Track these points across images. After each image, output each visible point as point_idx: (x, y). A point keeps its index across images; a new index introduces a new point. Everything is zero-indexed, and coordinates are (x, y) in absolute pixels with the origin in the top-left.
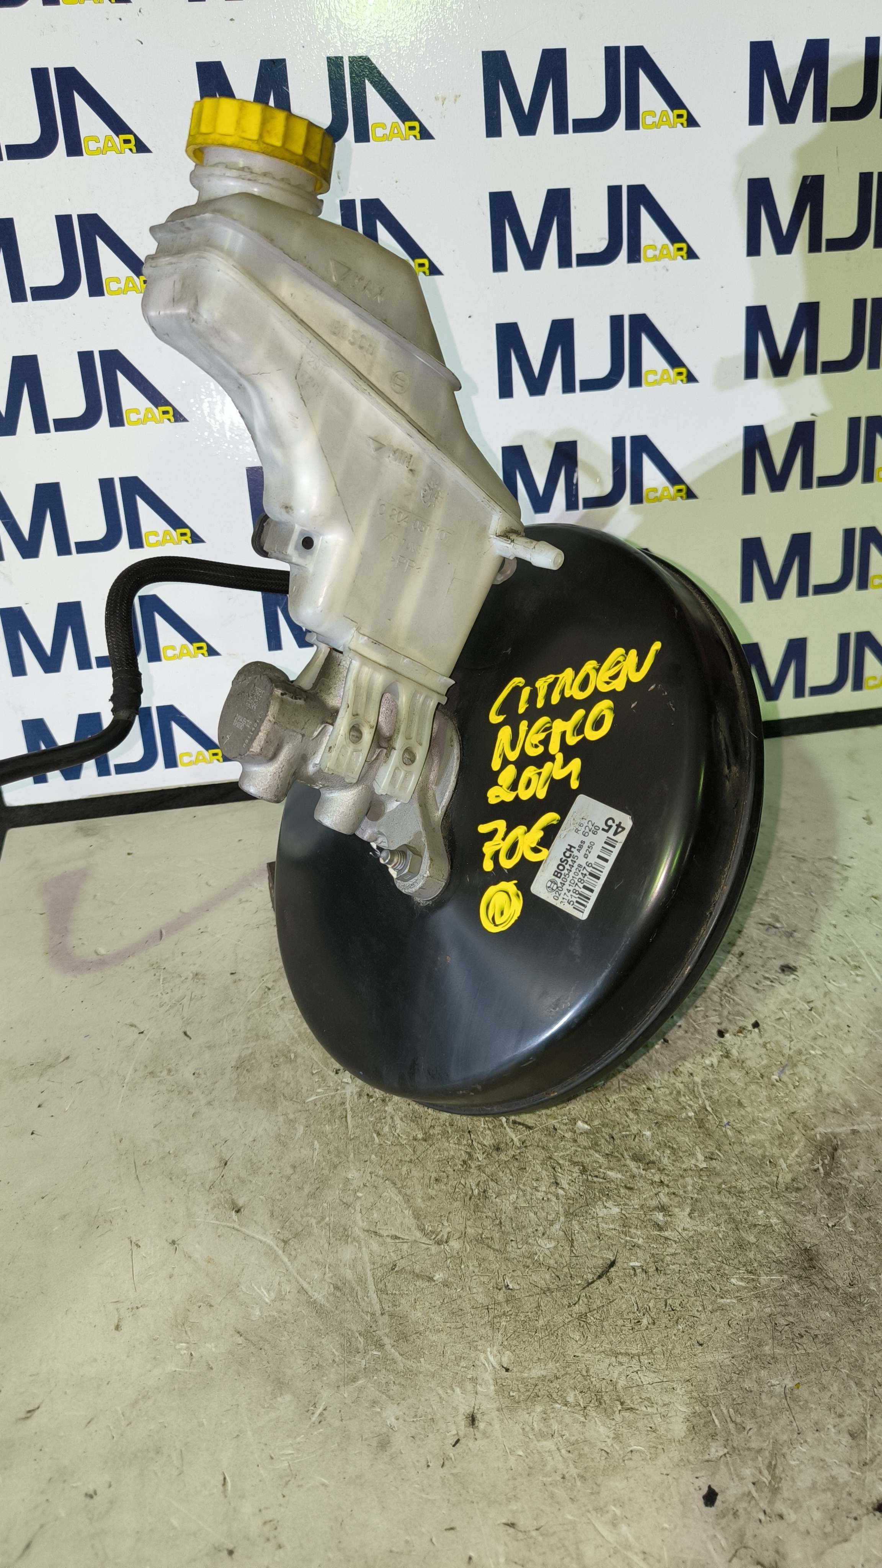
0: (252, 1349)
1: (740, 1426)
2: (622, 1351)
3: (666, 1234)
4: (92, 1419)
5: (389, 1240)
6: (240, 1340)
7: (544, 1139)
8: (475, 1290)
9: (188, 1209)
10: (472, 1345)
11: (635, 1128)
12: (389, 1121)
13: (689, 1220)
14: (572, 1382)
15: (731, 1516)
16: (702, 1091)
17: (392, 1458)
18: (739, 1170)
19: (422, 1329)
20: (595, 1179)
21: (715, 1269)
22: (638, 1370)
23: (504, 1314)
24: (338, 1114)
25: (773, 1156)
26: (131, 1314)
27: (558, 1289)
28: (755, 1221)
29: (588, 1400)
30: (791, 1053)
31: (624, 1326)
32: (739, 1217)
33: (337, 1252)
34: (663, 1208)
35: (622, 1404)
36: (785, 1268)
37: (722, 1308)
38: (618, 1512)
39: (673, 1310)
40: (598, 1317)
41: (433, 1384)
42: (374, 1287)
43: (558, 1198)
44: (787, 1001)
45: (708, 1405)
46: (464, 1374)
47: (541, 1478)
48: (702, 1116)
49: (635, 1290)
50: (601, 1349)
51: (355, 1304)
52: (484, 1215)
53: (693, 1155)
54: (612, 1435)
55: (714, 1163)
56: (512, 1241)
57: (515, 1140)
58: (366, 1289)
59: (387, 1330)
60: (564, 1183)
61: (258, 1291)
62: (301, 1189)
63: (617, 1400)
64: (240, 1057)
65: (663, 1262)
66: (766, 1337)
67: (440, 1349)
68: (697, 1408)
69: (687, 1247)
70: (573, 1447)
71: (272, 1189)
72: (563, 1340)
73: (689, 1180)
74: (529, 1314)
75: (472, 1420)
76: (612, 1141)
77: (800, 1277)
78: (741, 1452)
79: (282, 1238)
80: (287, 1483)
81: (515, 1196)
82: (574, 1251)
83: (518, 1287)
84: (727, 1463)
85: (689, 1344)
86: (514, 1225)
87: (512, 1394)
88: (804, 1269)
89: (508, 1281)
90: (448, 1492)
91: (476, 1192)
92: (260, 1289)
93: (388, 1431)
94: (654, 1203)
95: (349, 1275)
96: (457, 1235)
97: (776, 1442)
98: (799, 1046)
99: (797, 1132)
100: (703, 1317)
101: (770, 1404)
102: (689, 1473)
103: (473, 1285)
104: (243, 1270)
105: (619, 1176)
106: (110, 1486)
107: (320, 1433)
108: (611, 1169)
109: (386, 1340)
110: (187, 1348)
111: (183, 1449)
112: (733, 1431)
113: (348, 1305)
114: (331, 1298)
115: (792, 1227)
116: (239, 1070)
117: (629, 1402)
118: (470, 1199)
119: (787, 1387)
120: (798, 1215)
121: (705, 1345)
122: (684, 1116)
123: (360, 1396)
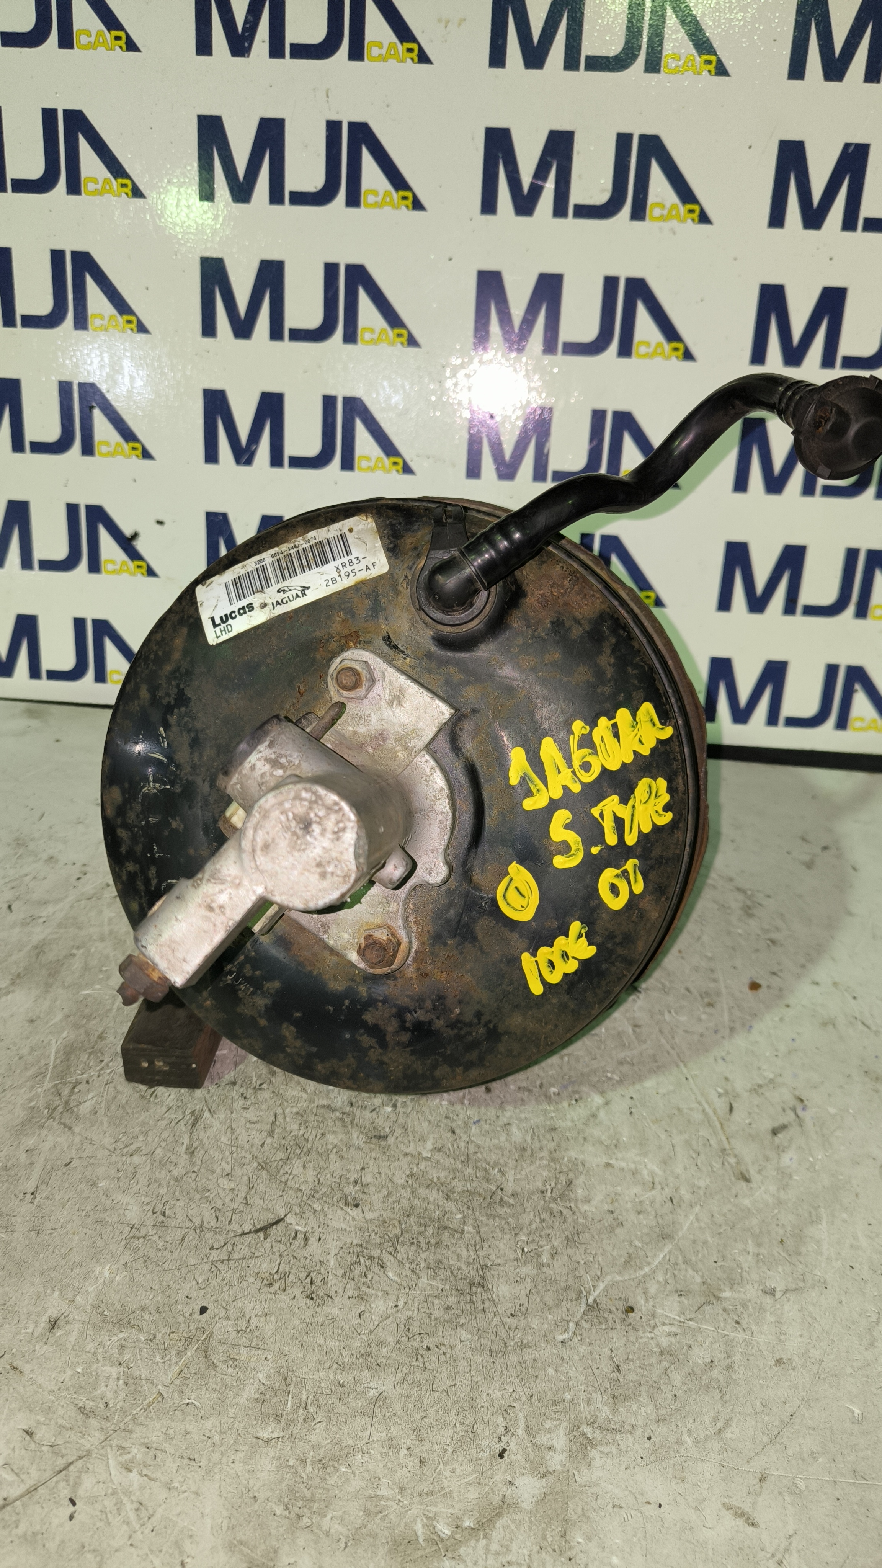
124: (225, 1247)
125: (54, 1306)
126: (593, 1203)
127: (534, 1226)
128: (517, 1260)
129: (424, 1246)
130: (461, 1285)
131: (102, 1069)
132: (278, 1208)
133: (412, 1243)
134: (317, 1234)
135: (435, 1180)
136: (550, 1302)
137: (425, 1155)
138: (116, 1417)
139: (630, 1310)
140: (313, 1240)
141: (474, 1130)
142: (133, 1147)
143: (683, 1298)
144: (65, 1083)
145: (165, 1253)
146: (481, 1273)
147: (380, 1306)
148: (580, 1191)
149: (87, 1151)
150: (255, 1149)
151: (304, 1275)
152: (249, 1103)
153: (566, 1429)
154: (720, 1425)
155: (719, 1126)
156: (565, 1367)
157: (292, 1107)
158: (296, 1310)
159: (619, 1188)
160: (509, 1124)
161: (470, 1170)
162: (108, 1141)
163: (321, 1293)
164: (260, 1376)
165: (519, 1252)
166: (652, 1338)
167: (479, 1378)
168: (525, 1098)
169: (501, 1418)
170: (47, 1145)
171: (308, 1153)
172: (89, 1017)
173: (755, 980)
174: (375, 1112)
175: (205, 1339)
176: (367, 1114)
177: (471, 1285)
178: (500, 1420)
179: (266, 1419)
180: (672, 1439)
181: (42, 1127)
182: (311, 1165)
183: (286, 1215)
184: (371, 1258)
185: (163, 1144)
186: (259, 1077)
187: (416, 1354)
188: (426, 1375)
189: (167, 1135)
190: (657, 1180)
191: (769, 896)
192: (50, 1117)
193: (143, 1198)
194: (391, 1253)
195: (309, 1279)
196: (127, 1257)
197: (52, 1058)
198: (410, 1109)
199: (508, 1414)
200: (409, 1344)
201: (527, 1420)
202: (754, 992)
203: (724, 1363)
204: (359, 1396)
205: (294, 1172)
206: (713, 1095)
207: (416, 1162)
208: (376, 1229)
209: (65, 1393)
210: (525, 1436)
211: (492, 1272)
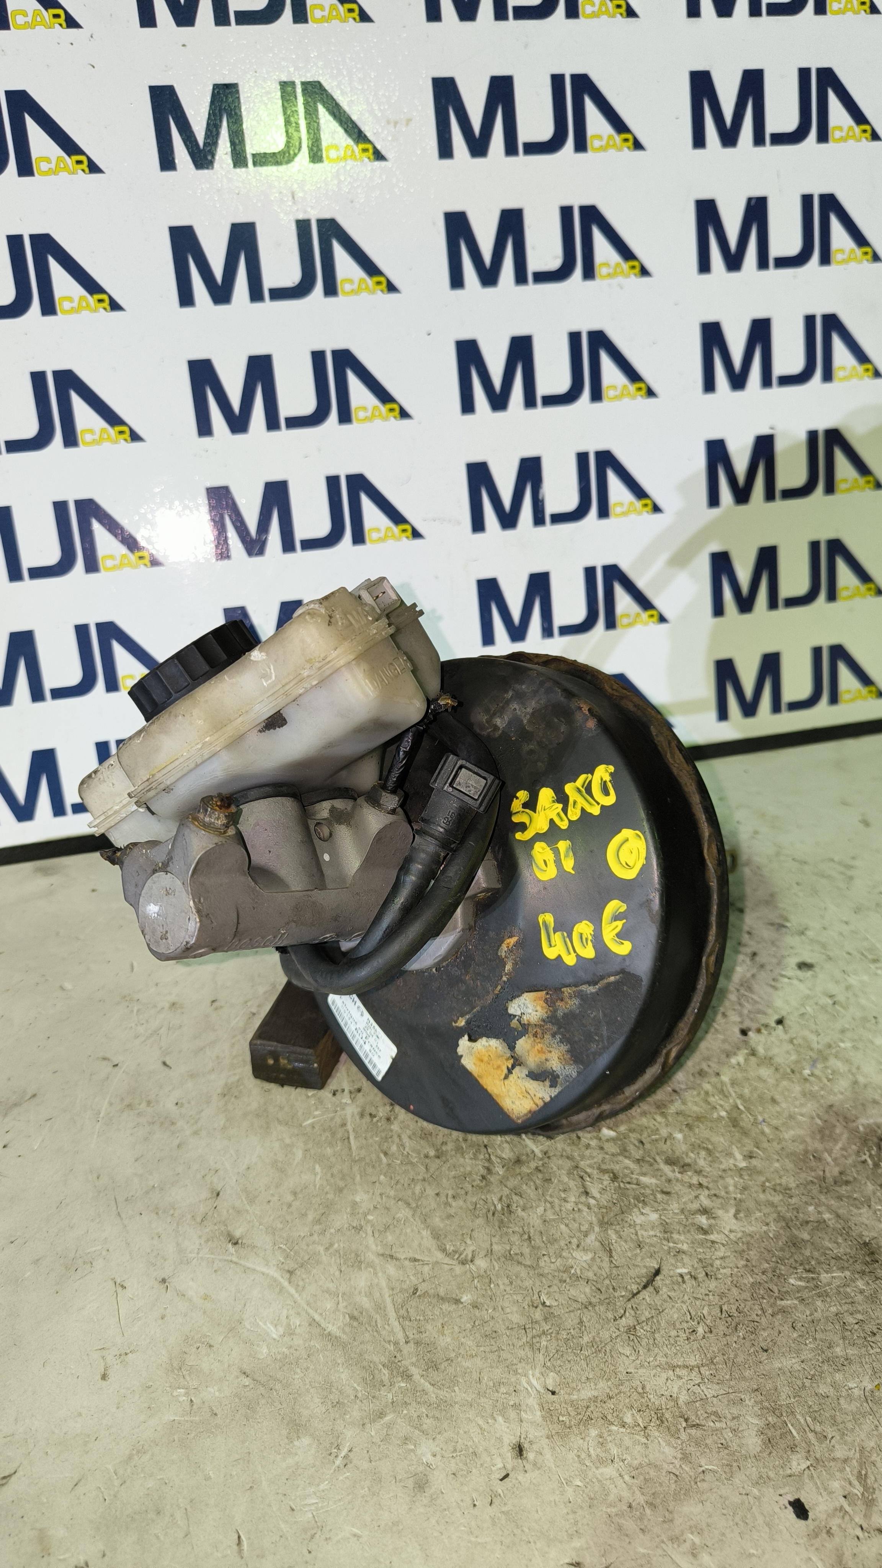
0: (262, 1390)
1: (820, 1436)
2: (679, 1364)
3: (712, 1237)
4: (80, 1481)
5: (407, 1263)
6: (247, 1381)
7: (568, 1149)
8: (508, 1310)
9: (178, 1244)
10: (510, 1368)
11: (665, 1131)
12: (396, 1140)
13: (734, 1221)
14: (627, 1401)
15: (824, 1535)
16: (731, 1090)
17: (432, 1499)
18: (782, 1167)
19: (453, 1355)
20: (628, 1186)
21: (770, 1270)
22: (700, 1383)
23: (544, 1333)
24: (339, 1135)
25: (816, 1151)
26: (118, 1361)
27: (601, 1302)
28: (806, 1218)
29: (647, 1420)
30: (820, 1047)
31: (678, 1336)
32: (789, 1215)
33: (350, 1279)
34: (705, 1211)
35: (686, 1420)
36: (846, 1265)
37: (784, 1311)
38: (697, 1540)
39: (730, 1316)
40: (648, 1329)
41: (471, 1414)
42: (394, 1314)
43: (589, 1208)
44: (808, 997)
45: (782, 1415)
46: (505, 1401)
47: (604, 1509)
48: (735, 1115)
49: (686, 1298)
50: (656, 1363)
51: (375, 1333)
52: (510, 1230)
53: (730, 1155)
54: (680, 1456)
55: (754, 1162)
56: (544, 1255)
57: (537, 1151)
58: (385, 1317)
59: (414, 1360)
60: (594, 1191)
61: (264, 1327)
62: (305, 1215)
63: (681, 1417)
64: (226, 1085)
65: (712, 1266)
66: (837, 1338)
67: (475, 1376)
68: (770, 1419)
69: (737, 1249)
70: (637, 1471)
71: (272, 1218)
72: (612, 1356)
73: (730, 1181)
74: (572, 1331)
75: (520, 1450)
76: (641, 1146)
77: (863, 1273)
78: (826, 1463)
79: (286, 1268)
80: (313, 1537)
81: (542, 1209)
82: (614, 1262)
83: (556, 1304)
84: (812, 1477)
85: (752, 1350)
86: (544, 1238)
87: (561, 1418)
88: (867, 1264)
89: (544, 1297)
90: (500, 1533)
91: (499, 1207)
92: (265, 1324)
93: (426, 1470)
94: (695, 1206)
95: (366, 1303)
96: (483, 1253)
97: (862, 1449)
98: (827, 1040)
99: (838, 1124)
100: (764, 1321)
101: (850, 1409)
102: (771, 1490)
103: (506, 1304)
104: (245, 1305)
105: (654, 1181)
106: (104, 1555)
107: (347, 1478)
108: (644, 1174)
109: (414, 1371)
110: (187, 1394)
111: (188, 1507)
112: (814, 1440)
113: (367, 1335)
114: (347, 1329)
115: (847, 1221)
116: (227, 1097)
117: (693, 1418)
118: (493, 1214)
119: (867, 1389)
120: (851, 1208)
121: (770, 1351)
122: (715, 1115)
123: (388, 1433)
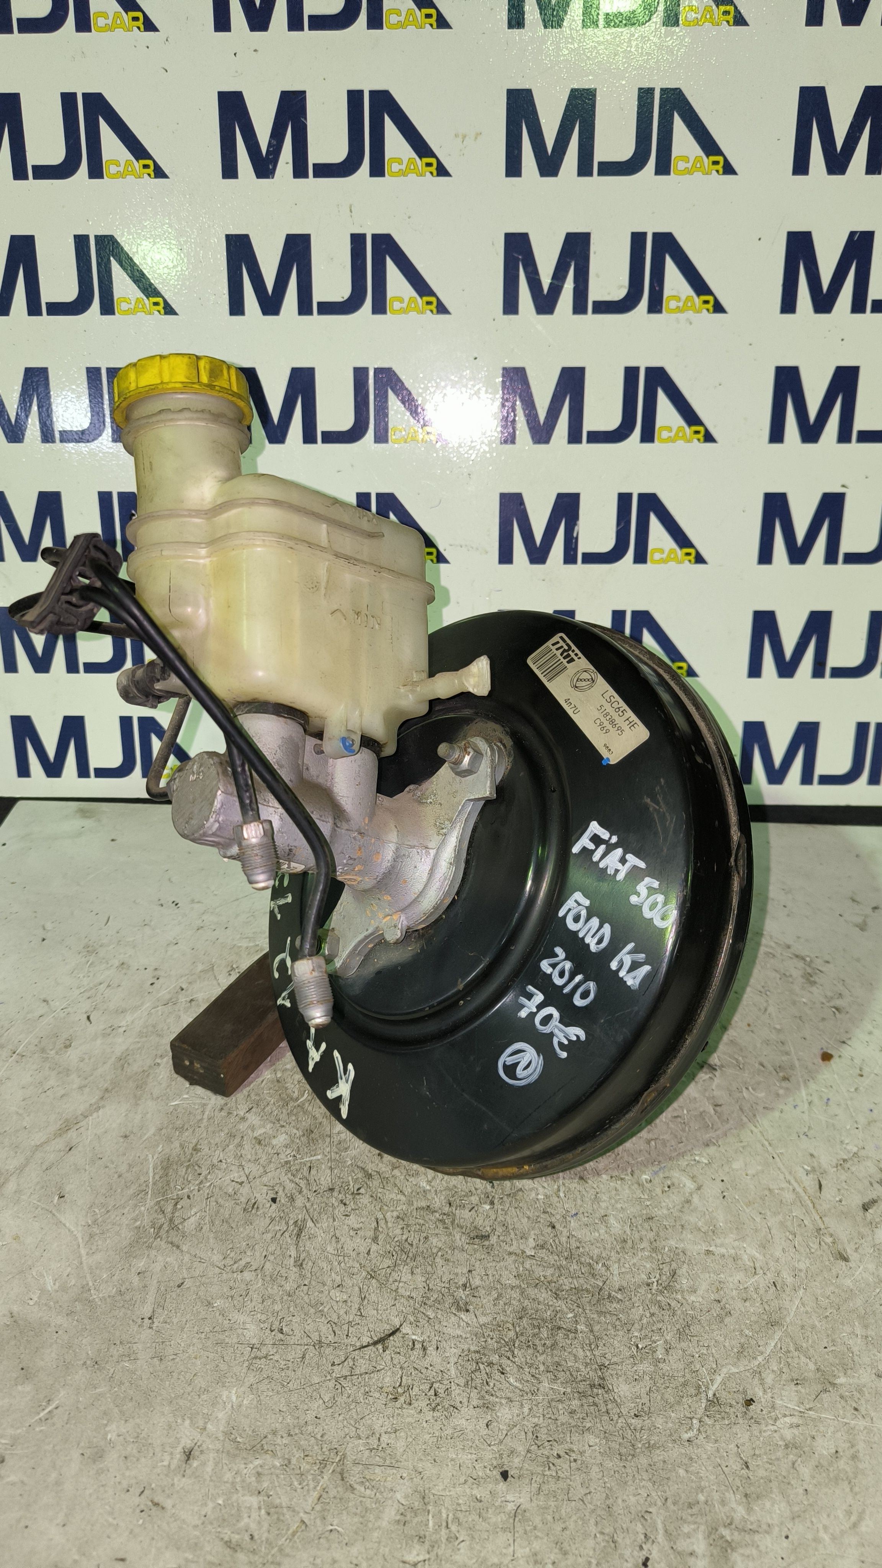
124: (346, 1363)
125: (187, 1436)
126: (700, 1292)
127: (645, 1321)
128: (632, 1357)
129: (540, 1348)
130: (582, 1387)
131: (201, 1182)
132: (393, 1318)
133: (529, 1346)
134: (434, 1342)
135: (542, 1279)
136: (672, 1400)
137: (530, 1252)
138: (263, 1549)
139: (749, 1402)
140: (431, 1350)
141: (573, 1224)
142: (243, 1263)
143: (800, 1386)
144: (167, 1200)
145: (289, 1373)
146: (600, 1374)
147: (505, 1414)
148: (684, 1281)
149: (197, 1270)
150: (361, 1256)
151: (426, 1387)
152: (349, 1209)
153: (704, 1532)
154: (854, 1518)
155: (811, 1205)
156: (694, 1468)
157: (392, 1211)
158: (425, 1424)
159: (722, 1276)
160: (606, 1216)
161: (574, 1266)
162: (217, 1258)
163: (446, 1404)
164: (398, 1496)
165: (634, 1349)
166: (776, 1431)
167: (613, 1484)
168: (618, 1187)
169: (639, 1525)
170: (157, 1267)
171: (414, 1259)
172: (182, 1129)
173: (825, 1050)
174: (473, 1210)
175: (340, 1461)
176: (466, 1214)
177: (592, 1386)
178: (639, 1528)
179: (410, 1542)
180: (809, 1536)
181: (150, 1247)
182: (418, 1270)
183: (401, 1325)
184: (491, 1364)
185: (271, 1258)
186: (356, 1181)
187: (549, 1464)
188: (561, 1484)
189: (274, 1248)
190: (757, 1265)
191: (828, 962)
192: (157, 1236)
193: (259, 1315)
194: (509, 1358)
195: (432, 1392)
196: (251, 1379)
197: (151, 1174)
198: (508, 1205)
199: (646, 1520)
200: (539, 1453)
201: (665, 1526)
202: (827, 1062)
203: (849, 1453)
204: (498, 1511)
205: (403, 1279)
206: (801, 1174)
207: (521, 1260)
208: (491, 1333)
209: (209, 1527)
210: (666, 1543)
211: (609, 1371)
